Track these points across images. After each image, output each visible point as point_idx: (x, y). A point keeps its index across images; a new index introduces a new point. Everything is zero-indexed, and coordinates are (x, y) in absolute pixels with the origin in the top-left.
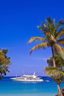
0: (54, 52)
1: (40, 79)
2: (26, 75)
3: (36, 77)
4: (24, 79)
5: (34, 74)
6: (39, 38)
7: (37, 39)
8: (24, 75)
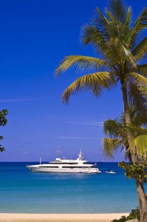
0: (128, 97)
1: (93, 167)
2: (62, 159)
3: (84, 163)
4: (57, 167)
5: (80, 156)
6: (88, 58)
7: (81, 60)
8: (57, 159)
